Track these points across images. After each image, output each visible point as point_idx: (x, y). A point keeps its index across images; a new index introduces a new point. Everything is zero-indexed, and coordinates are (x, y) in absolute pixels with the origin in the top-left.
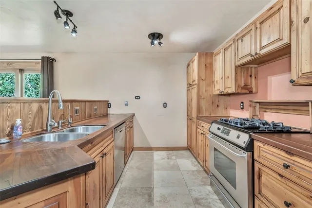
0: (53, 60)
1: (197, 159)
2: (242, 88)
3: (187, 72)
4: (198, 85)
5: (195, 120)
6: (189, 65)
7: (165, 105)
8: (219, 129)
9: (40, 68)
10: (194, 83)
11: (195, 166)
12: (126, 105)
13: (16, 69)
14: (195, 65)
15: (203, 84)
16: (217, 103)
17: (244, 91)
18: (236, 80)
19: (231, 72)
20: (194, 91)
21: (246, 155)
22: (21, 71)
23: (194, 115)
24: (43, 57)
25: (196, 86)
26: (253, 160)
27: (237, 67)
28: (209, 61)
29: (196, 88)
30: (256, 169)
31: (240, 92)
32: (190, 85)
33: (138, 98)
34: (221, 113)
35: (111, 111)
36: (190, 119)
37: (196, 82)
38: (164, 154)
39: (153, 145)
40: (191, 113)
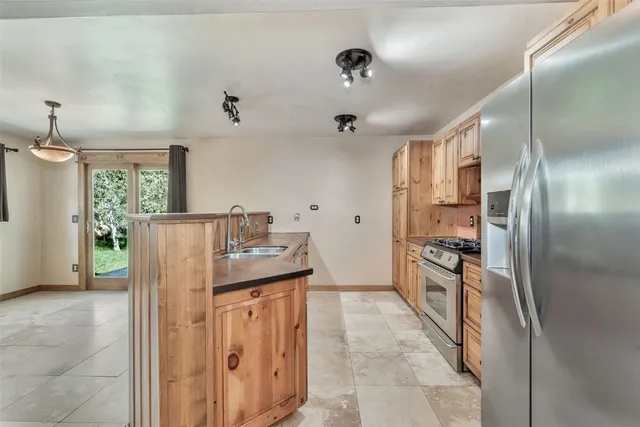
0: (187, 149)
1: (406, 301)
2: (468, 198)
3: (394, 167)
4: (409, 190)
5: (404, 242)
6: (395, 157)
7: (358, 220)
8: (431, 252)
9: (167, 162)
10: (403, 186)
11: (403, 309)
12: (297, 219)
13: (129, 163)
14: (405, 159)
15: (417, 188)
16: (437, 218)
17: (469, 202)
18: (459, 187)
19: (453, 175)
20: (403, 199)
21: (454, 277)
22: (136, 166)
23: (403, 234)
24: (172, 147)
25: (405, 191)
26: (463, 283)
27: (460, 169)
28: (425, 154)
29: (405, 195)
30: (465, 292)
31: (463, 202)
32: (397, 189)
33: (314, 208)
34: (443, 232)
35: (273, 228)
36: (396, 241)
37: (406, 185)
38: (356, 295)
39: (339, 283)
40: (398, 232)
